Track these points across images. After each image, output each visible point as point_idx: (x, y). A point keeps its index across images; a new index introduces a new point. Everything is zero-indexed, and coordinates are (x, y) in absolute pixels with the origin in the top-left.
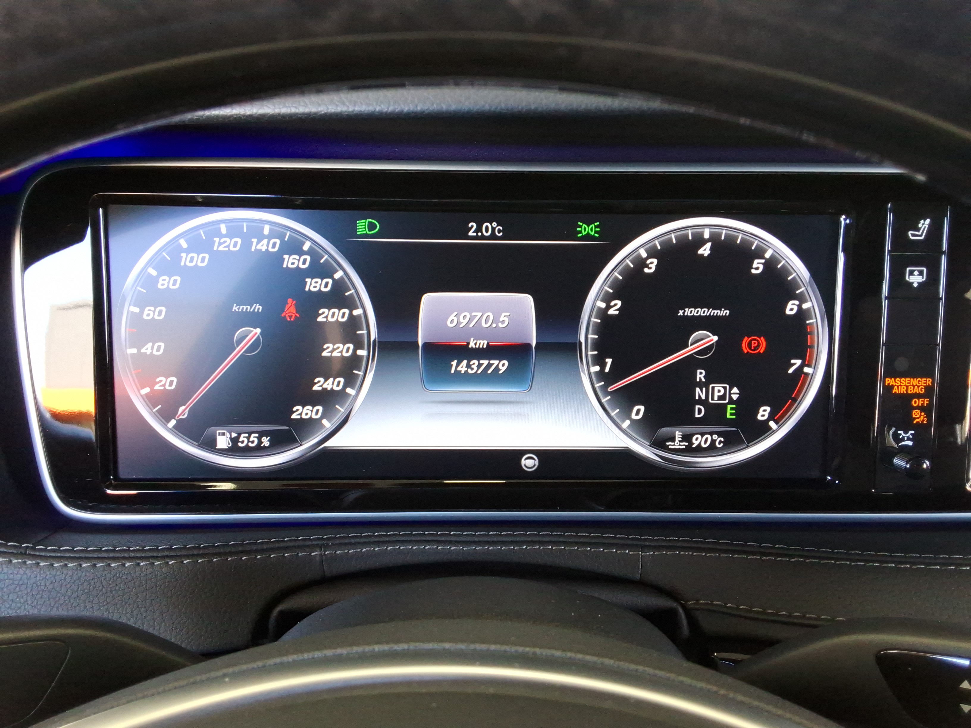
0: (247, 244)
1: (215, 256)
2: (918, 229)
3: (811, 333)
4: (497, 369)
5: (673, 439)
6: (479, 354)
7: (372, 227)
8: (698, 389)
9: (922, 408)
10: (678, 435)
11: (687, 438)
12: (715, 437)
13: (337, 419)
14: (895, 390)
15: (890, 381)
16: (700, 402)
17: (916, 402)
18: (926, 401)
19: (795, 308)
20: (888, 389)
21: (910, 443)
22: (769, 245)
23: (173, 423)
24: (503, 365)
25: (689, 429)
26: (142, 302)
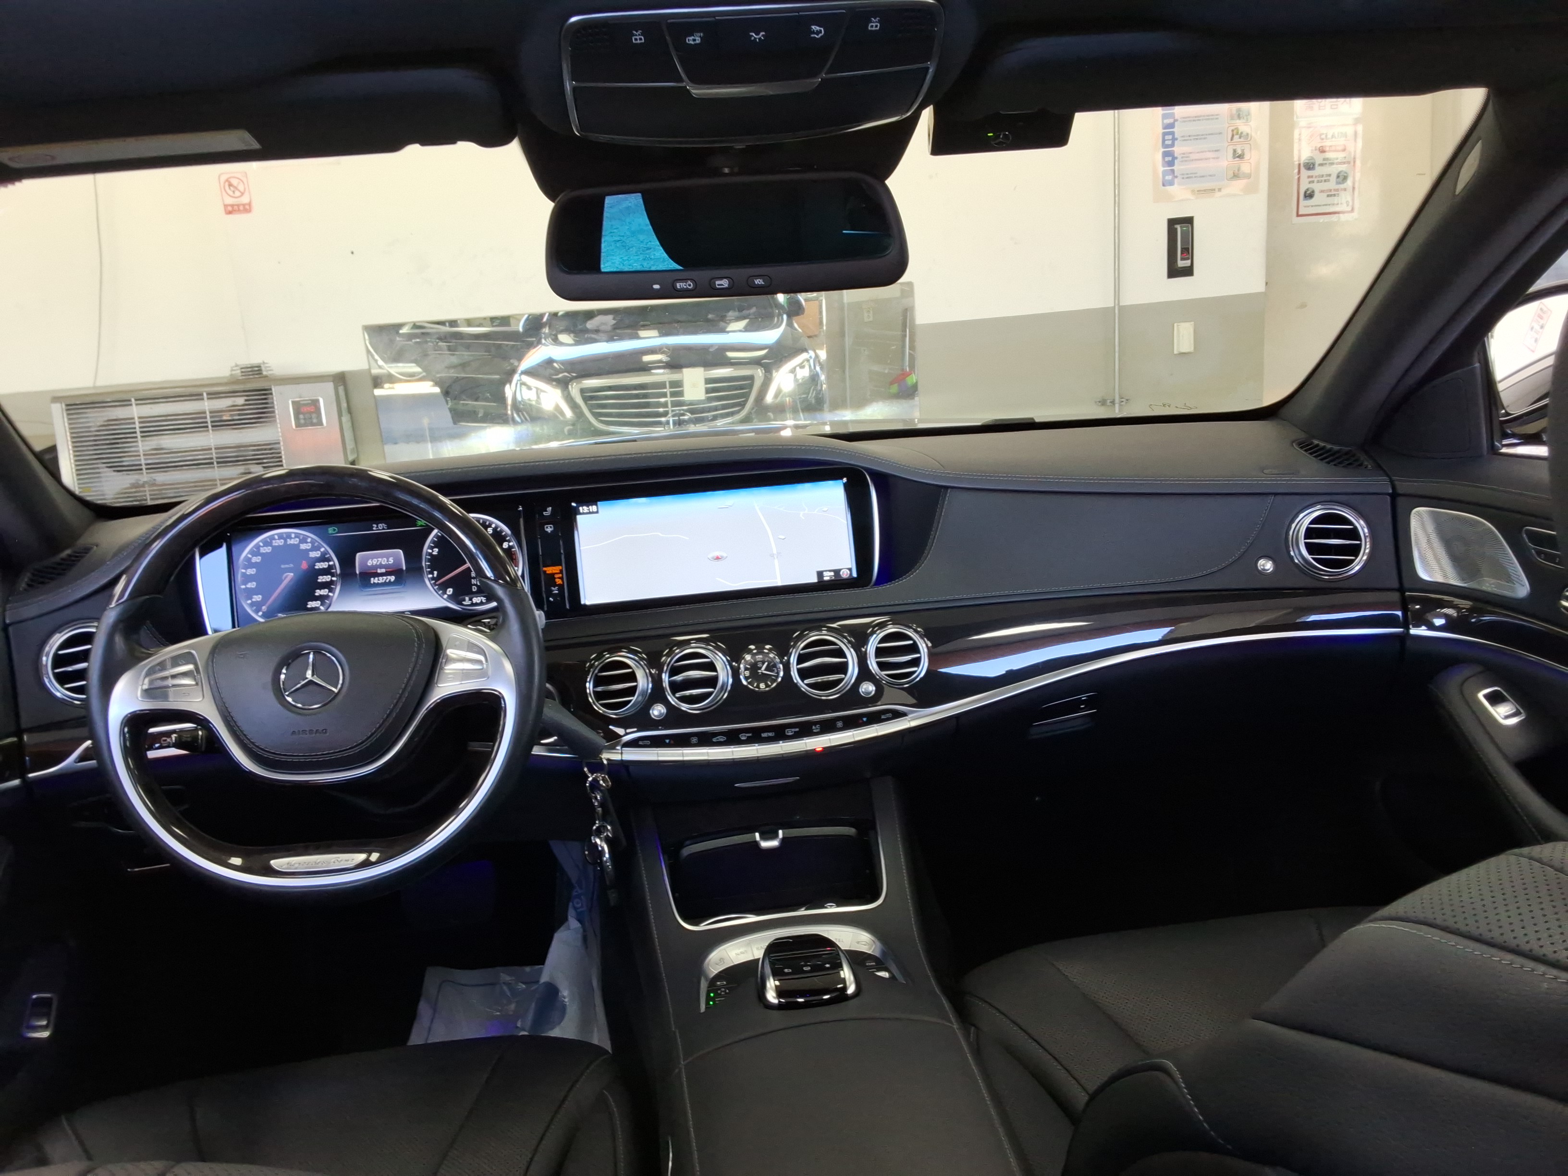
0: (286, 541)
1: (274, 548)
2: (546, 511)
3: (514, 554)
4: (390, 580)
5: (464, 600)
6: (382, 575)
7: (334, 530)
8: (473, 580)
9: (559, 578)
10: (467, 598)
11: (471, 599)
12: (482, 598)
13: (327, 606)
14: (548, 572)
15: (545, 569)
16: (474, 585)
17: (556, 576)
18: (561, 575)
19: (507, 545)
20: (545, 572)
21: (557, 592)
22: (493, 523)
23: (260, 613)
24: (393, 578)
25: (471, 596)
26: (246, 568)
